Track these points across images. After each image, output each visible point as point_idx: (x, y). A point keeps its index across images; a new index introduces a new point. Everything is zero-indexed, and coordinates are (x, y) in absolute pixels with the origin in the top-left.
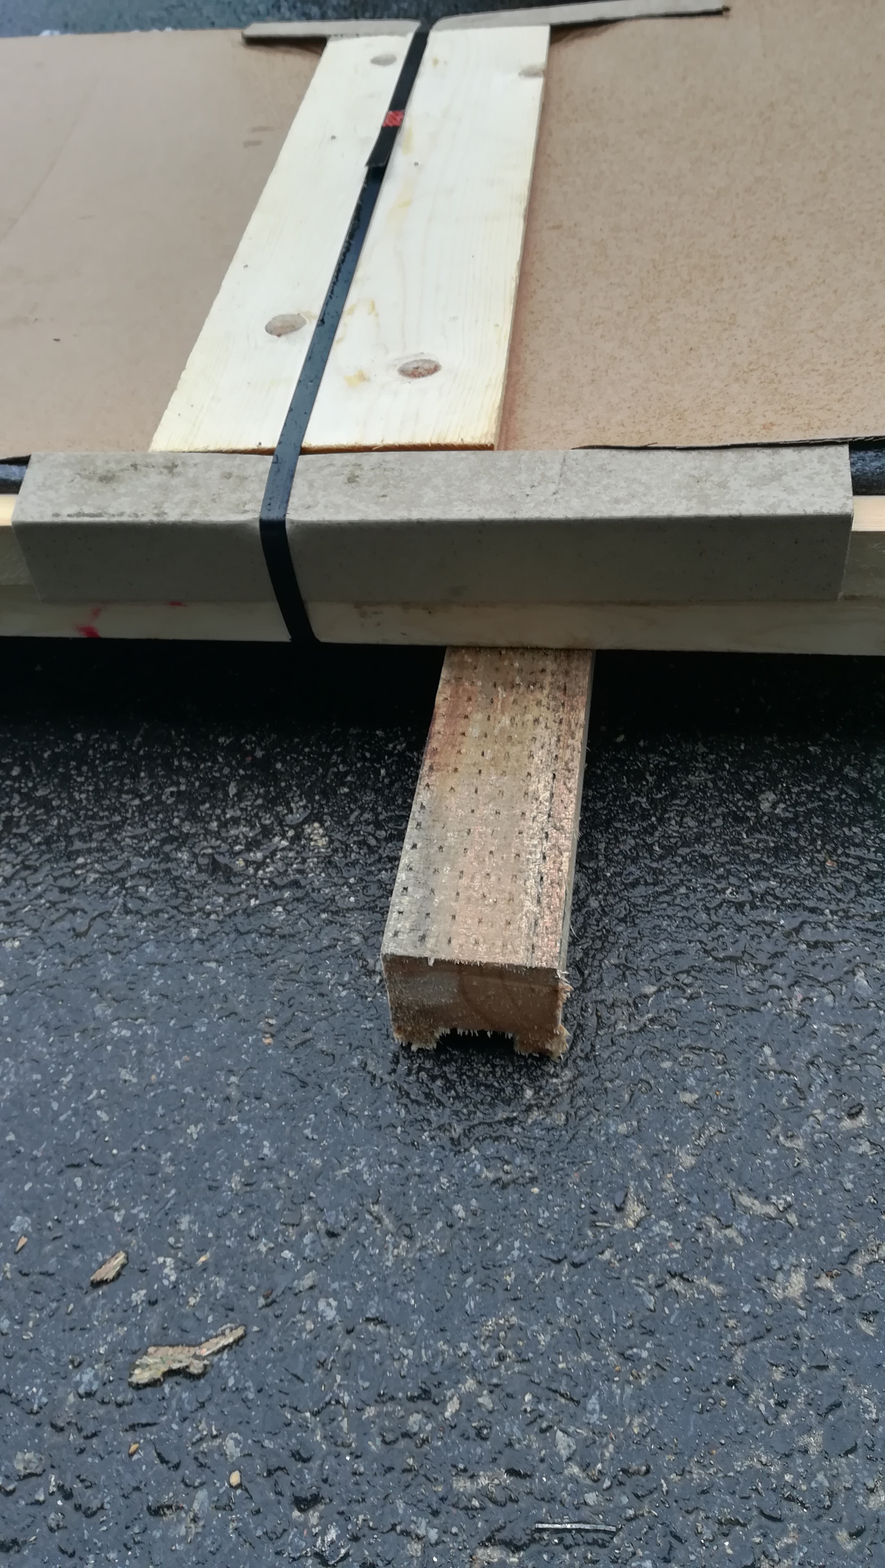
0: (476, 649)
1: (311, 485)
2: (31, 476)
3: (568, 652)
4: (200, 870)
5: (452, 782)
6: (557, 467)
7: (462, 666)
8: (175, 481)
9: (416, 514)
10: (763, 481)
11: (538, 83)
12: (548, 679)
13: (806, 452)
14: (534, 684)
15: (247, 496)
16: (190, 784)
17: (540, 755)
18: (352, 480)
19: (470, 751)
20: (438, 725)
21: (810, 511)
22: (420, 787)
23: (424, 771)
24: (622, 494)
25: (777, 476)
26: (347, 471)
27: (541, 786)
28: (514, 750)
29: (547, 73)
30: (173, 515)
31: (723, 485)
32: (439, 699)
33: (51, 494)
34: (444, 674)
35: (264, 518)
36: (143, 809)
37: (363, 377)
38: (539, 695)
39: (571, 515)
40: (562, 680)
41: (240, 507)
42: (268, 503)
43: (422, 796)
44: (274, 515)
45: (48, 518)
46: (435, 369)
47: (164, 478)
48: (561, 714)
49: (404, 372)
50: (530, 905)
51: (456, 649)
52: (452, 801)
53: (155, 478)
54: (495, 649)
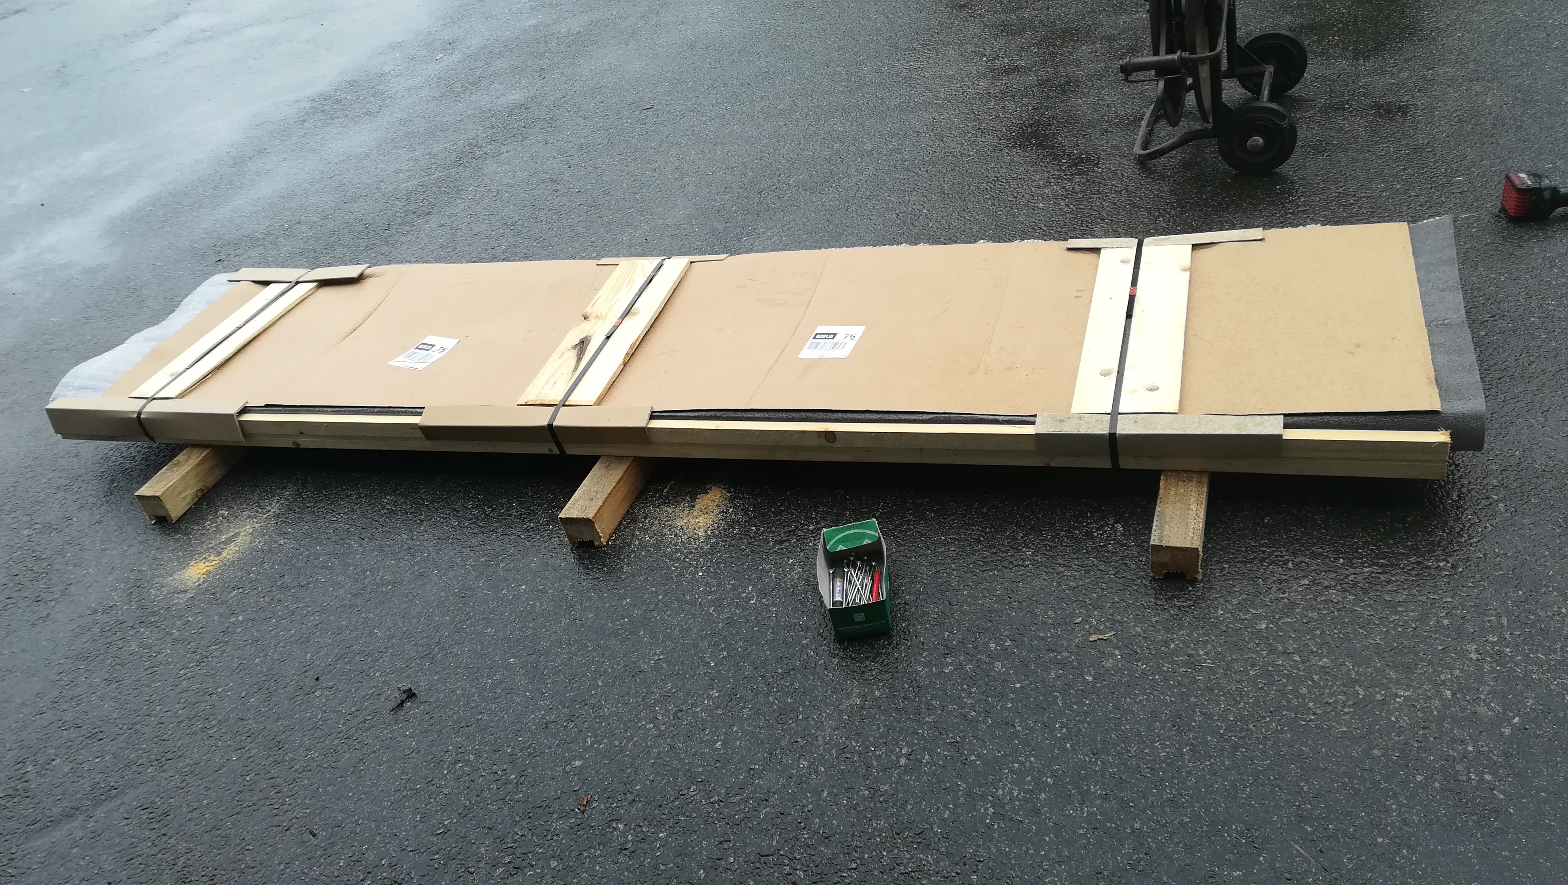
0: (1172, 471)
1: (1123, 424)
2: (1038, 420)
3: (1200, 473)
4: (1083, 535)
5: (1167, 505)
6: (1197, 420)
7: (1167, 476)
8: (1082, 422)
9: (1155, 432)
10: (1258, 425)
11: (1188, 273)
12: (1195, 479)
13: (1271, 417)
14: (1190, 481)
15: (1104, 427)
16: (1074, 513)
17: (1193, 499)
18: (1135, 422)
19: (1171, 498)
20: (1161, 491)
21: (1271, 433)
22: (1157, 507)
23: (1158, 502)
24: (1217, 427)
25: (1262, 424)
26: (1134, 420)
27: (1194, 507)
28: (1185, 498)
29: (1191, 270)
30: (1083, 432)
31: (1246, 426)
32: (1161, 484)
33: (1045, 425)
34: (1162, 478)
35: (1111, 432)
36: (1060, 519)
37: (1134, 391)
38: (1192, 484)
39: (1202, 433)
40: (1199, 480)
41: (1102, 429)
42: (1110, 428)
43: (1158, 509)
44: (1113, 432)
45: (1046, 432)
46: (1158, 389)
47: (1079, 421)
48: (1199, 489)
49: (1147, 389)
50: (1191, 534)
51: (1165, 471)
52: (1167, 510)
53: (1076, 421)
54: (1177, 471)
